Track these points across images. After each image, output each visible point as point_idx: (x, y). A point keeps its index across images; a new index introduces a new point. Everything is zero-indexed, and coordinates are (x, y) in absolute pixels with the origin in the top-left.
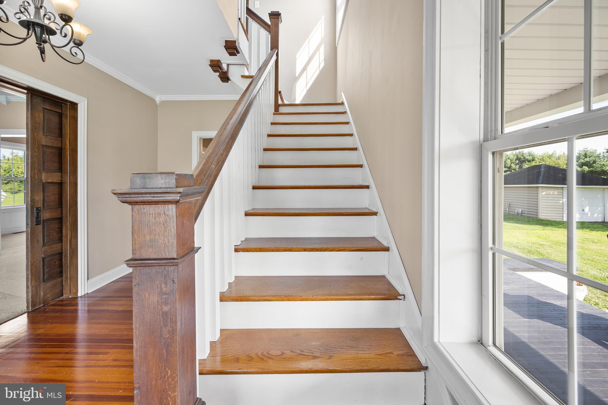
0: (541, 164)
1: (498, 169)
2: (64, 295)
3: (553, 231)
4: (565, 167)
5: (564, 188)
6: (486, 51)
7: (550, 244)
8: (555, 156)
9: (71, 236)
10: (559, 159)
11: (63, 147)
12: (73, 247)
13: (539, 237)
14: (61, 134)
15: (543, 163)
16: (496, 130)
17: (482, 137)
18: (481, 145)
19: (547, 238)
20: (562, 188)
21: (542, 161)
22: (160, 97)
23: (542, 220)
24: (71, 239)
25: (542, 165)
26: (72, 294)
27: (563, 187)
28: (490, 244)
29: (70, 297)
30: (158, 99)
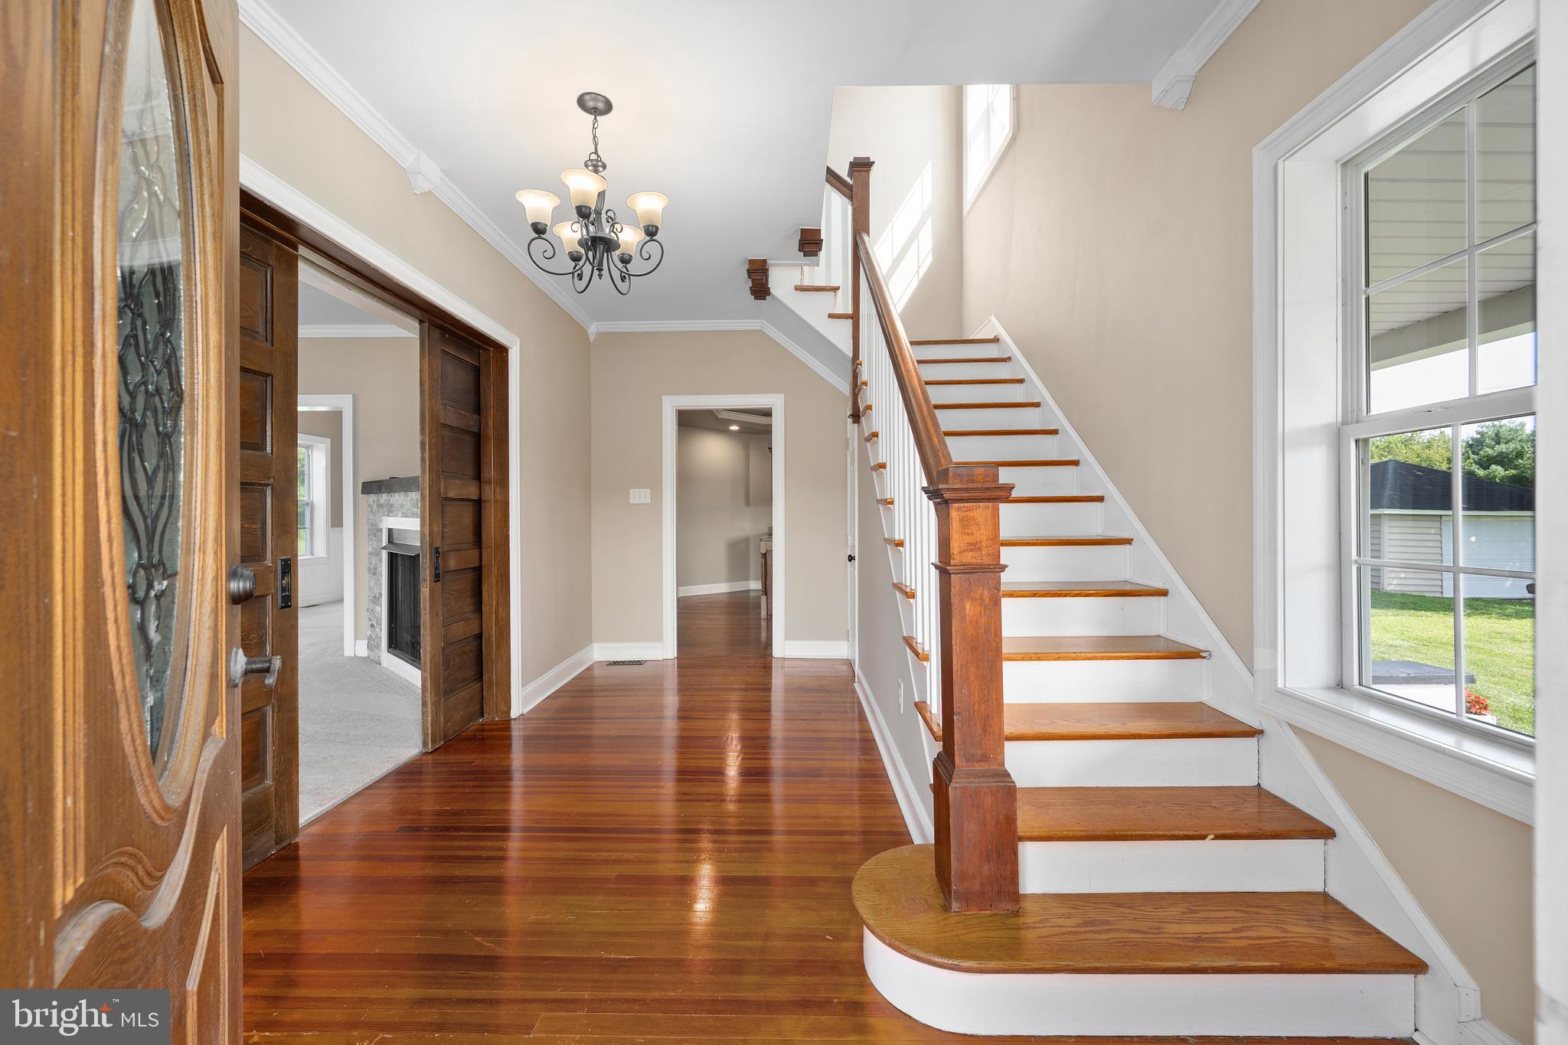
0: (1384, 459)
1: (1362, 459)
2: (485, 716)
3: (1419, 618)
4: (1444, 467)
5: (1443, 518)
6: (1344, 305)
7: (1413, 645)
8: (1420, 440)
9: (498, 601)
10: (1429, 447)
11: (482, 432)
12: (501, 623)
13: (1386, 630)
14: (478, 409)
15: (1390, 457)
16: (1359, 409)
17: (1340, 419)
18: (1339, 429)
19: (1406, 633)
20: (1439, 519)
21: (1386, 454)
22: (597, 325)
23: (1390, 595)
24: (498, 608)
25: (1390, 463)
26: (499, 714)
27: (1441, 516)
28: (1354, 556)
29: (497, 719)
30: (593, 329)
